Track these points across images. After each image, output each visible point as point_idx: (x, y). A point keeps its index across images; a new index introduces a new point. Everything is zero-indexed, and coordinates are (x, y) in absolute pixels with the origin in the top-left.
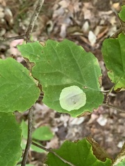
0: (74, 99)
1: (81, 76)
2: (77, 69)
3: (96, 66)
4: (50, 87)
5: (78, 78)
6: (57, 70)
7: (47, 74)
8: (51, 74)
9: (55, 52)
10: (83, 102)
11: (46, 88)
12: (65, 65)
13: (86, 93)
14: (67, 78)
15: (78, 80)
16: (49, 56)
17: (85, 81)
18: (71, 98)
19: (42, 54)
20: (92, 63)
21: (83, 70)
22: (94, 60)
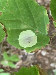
0: (29, 40)
1: (34, 23)
2: (32, 18)
3: (46, 16)
4: (12, 30)
5: (33, 25)
6: (17, 18)
7: (10, 21)
8: (13, 21)
9: (16, 5)
10: (35, 42)
11: (9, 31)
12: (24, 15)
13: (37, 36)
14: (25, 24)
15: (32, 26)
16: (12, 8)
17: (37, 27)
18: (27, 39)
19: (7, 6)
20: (43, 13)
21: (36, 19)
22: (44, 11)
